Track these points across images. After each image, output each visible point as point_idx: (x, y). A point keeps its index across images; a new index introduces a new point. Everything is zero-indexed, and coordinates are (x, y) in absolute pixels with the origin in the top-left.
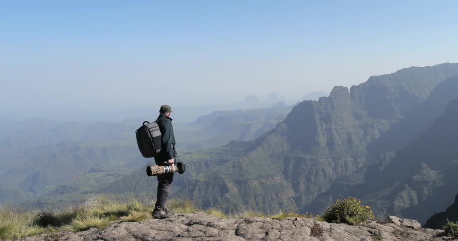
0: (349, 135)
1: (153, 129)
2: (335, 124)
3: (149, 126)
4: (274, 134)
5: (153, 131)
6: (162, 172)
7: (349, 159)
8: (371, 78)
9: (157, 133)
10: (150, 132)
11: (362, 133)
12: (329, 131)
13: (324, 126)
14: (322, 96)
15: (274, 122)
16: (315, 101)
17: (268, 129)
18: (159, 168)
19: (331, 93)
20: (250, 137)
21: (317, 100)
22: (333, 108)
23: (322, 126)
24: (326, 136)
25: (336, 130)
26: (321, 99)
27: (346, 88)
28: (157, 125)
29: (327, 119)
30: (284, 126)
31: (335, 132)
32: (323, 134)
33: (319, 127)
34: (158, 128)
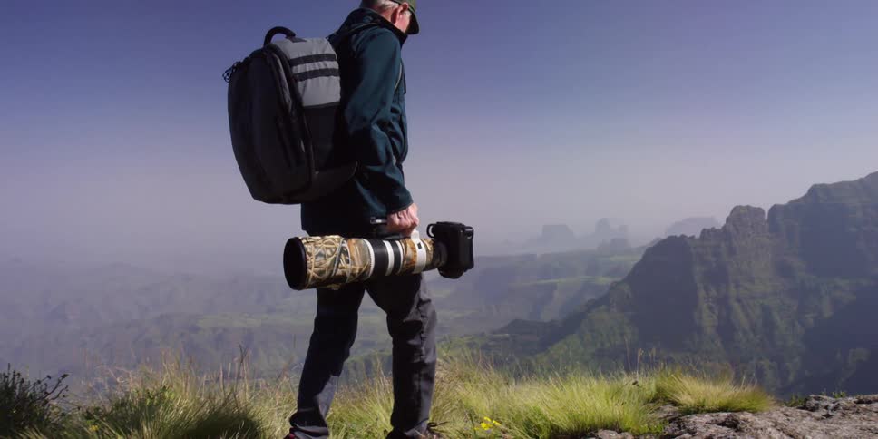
0: (766, 311)
1: (309, 67)
2: (737, 286)
3: (293, 50)
4: (603, 307)
5: (305, 76)
6: (358, 267)
7: (766, 363)
8: (814, 190)
9: (324, 91)
10: (293, 80)
11: (795, 308)
12: (723, 302)
13: (713, 292)
14: (709, 227)
15: (604, 281)
16: (693, 237)
17: (589, 297)
18: (344, 251)
19: (728, 220)
20: (551, 314)
21: (698, 236)
22: (732, 251)
23: (707, 290)
24: (717, 312)
25: (739, 300)
26: (704, 232)
27: (759, 211)
28: (330, 50)
29: (718, 276)
30: (626, 288)
31: (736, 305)
32: (711, 308)
33: (702, 293)
34: (334, 65)
